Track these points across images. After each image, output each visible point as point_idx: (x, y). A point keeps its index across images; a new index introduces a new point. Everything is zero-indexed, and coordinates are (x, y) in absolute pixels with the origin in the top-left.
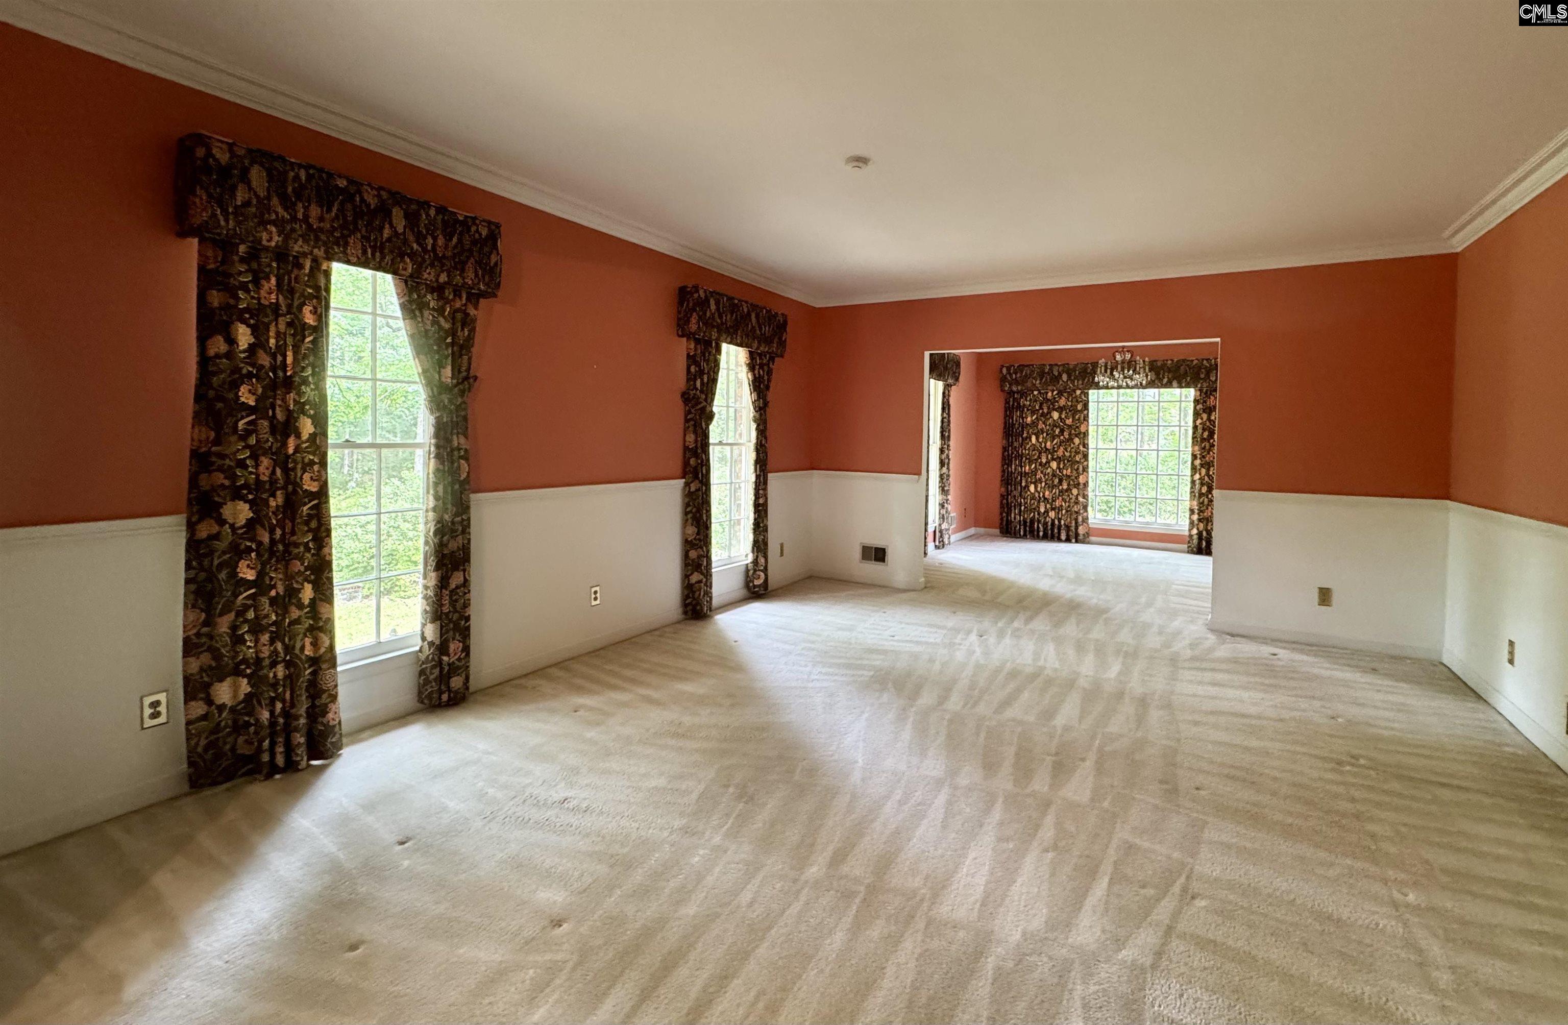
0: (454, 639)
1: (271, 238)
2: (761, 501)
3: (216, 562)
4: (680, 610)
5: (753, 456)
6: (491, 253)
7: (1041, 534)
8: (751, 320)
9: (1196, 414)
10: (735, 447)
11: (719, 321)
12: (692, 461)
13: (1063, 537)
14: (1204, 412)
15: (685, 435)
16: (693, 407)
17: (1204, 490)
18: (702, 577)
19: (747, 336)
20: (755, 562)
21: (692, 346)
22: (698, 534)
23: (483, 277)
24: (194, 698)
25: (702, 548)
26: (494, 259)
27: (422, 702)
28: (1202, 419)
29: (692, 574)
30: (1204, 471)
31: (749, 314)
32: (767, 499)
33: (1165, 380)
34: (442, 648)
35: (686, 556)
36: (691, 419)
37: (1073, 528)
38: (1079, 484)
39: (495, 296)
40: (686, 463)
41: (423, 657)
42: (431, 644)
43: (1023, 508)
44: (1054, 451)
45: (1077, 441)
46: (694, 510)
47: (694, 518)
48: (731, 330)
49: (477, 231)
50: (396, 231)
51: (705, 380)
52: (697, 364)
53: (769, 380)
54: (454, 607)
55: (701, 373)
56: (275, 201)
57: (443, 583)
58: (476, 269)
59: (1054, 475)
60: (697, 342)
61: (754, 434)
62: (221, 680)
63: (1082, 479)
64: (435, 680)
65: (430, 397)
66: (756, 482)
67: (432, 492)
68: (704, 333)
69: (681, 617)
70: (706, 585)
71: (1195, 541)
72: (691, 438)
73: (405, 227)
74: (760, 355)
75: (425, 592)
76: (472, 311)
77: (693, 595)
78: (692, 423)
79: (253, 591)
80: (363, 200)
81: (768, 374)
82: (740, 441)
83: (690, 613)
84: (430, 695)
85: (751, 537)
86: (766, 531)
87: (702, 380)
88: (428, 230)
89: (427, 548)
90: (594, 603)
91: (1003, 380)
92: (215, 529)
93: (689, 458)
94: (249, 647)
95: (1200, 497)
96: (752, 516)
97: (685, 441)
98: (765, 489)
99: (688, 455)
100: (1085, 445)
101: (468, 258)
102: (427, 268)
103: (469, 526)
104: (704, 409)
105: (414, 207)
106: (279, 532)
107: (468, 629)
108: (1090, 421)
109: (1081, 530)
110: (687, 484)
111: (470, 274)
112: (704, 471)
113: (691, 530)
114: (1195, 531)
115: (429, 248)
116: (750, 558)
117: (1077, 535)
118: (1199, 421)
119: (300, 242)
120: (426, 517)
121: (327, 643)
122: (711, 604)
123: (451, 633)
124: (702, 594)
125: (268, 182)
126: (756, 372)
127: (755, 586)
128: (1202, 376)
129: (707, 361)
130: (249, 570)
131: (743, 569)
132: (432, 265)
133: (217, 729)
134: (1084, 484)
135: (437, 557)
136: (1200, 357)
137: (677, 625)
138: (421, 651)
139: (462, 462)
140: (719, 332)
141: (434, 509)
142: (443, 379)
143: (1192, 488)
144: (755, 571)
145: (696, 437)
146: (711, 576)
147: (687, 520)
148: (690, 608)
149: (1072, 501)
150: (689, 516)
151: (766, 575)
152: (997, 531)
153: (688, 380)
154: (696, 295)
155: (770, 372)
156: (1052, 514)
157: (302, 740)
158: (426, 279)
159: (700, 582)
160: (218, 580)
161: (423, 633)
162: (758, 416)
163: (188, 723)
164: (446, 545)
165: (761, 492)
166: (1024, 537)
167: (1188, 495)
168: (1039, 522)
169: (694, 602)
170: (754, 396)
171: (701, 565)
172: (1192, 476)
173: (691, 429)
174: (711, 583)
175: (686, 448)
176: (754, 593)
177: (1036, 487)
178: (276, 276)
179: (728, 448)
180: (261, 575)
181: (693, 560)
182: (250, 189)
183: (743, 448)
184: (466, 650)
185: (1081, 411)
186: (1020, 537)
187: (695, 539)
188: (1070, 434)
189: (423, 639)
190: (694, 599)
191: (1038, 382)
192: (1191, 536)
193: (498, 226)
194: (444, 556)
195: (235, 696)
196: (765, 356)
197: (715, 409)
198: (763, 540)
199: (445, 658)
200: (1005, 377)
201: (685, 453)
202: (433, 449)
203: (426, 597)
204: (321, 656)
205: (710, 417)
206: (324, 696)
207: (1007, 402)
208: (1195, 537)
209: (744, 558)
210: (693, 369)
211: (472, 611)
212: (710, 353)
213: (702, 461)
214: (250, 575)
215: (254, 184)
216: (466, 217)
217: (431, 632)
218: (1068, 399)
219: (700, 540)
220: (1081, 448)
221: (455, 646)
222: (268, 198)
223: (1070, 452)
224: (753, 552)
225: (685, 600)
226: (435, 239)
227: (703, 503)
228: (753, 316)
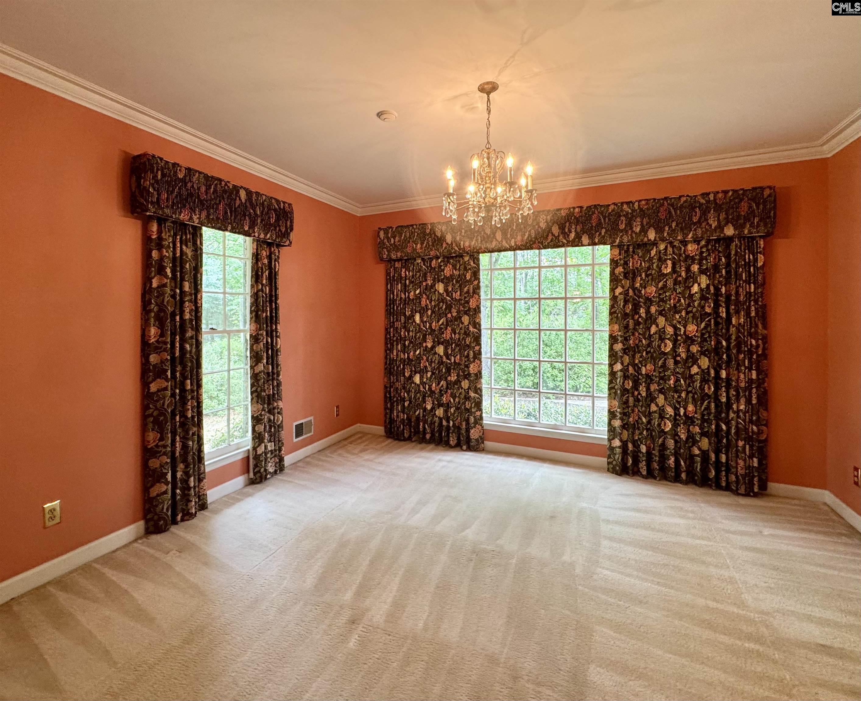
7: (428, 436)
9: (614, 280)
13: (453, 441)
14: (626, 277)
17: (629, 384)
28: (623, 287)
30: (627, 359)
33: (572, 235)
37: (463, 432)
38: (469, 374)
43: (406, 404)
44: (441, 331)
45: (466, 319)
59: (441, 363)
63: (473, 369)
71: (618, 457)
91: (380, 245)
95: (623, 395)
100: (477, 326)
108: (482, 293)
109: (474, 434)
114: (617, 443)
117: (468, 440)
118: (619, 290)
128: (622, 227)
134: (476, 375)
136: (618, 200)
143: (610, 382)
149: (462, 396)
152: (380, 430)
156: (440, 412)
166: (409, 439)
167: (606, 390)
168: (425, 422)
172: (611, 365)
177: (421, 378)
185: (470, 282)
186: (405, 440)
188: (458, 312)
191: (419, 246)
192: (612, 449)
200: (382, 243)
207: (388, 274)
208: (618, 450)
218: (454, 267)
220: (471, 329)
223: (459, 334)
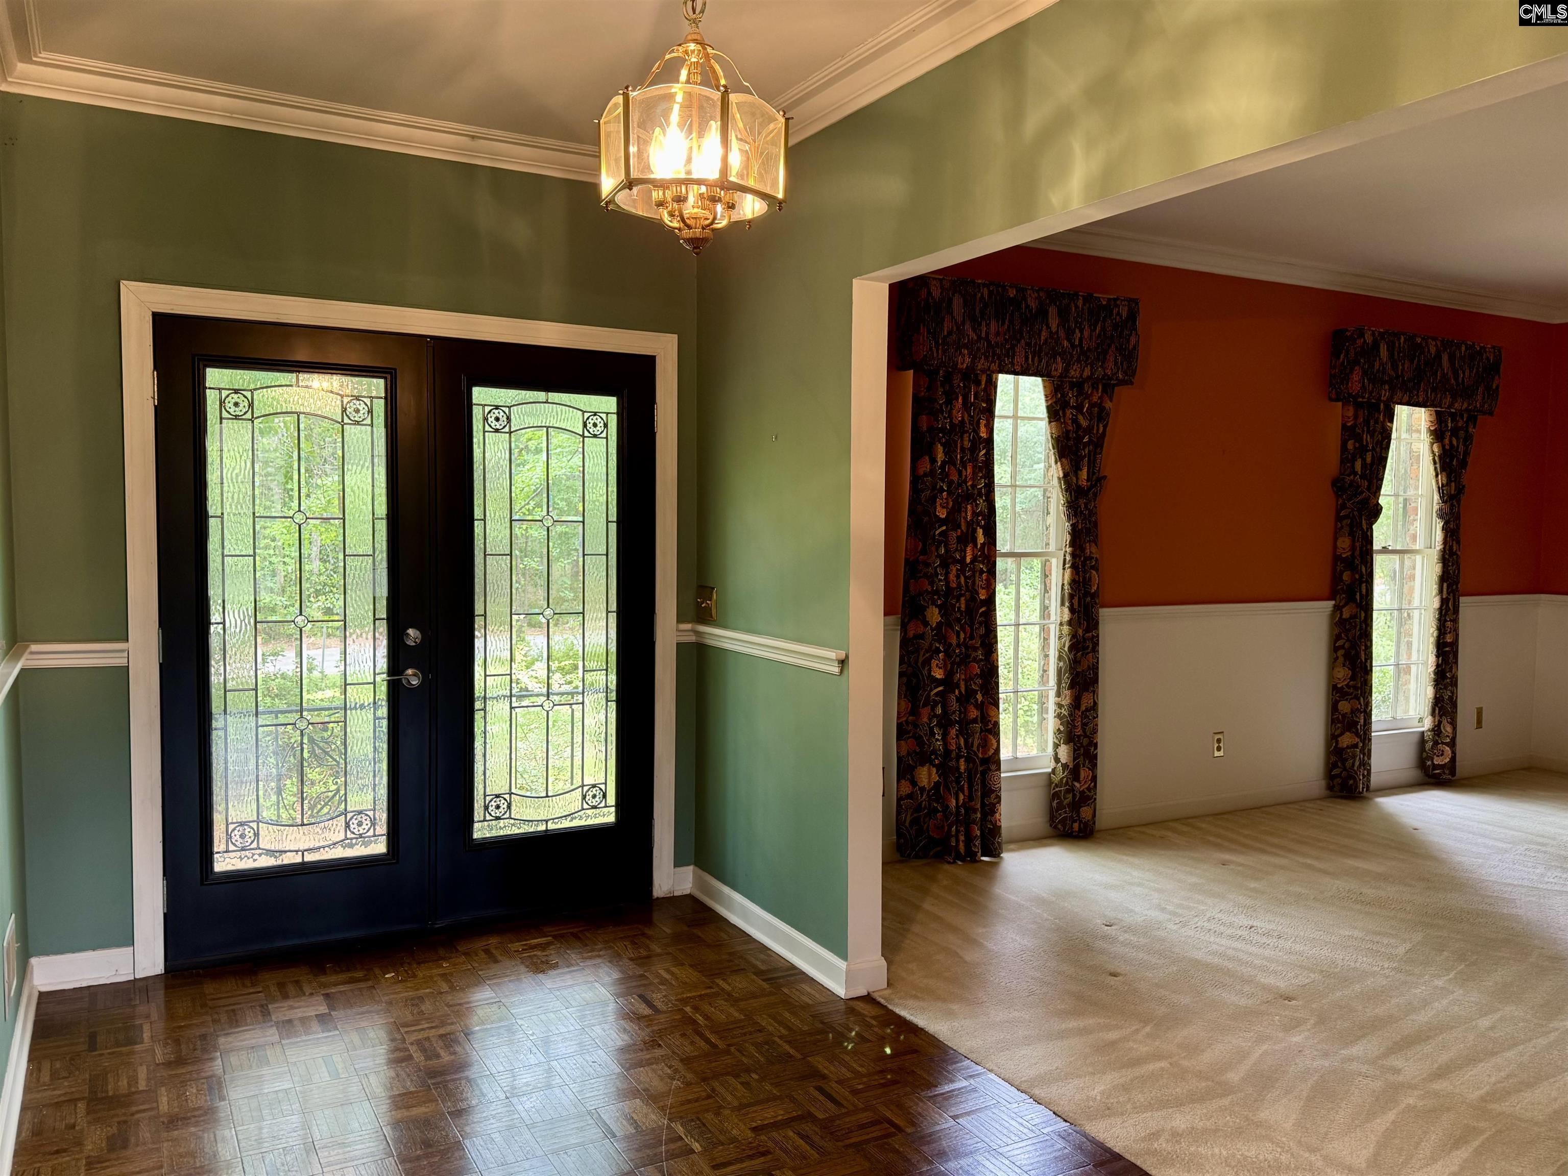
0: (1084, 766)
1: (964, 361)
2: (1449, 639)
3: (920, 660)
4: (1323, 783)
5: (1436, 569)
6: (1130, 335)
8: (1440, 364)
10: (1406, 556)
11: (1392, 373)
12: (1346, 576)
15: (1335, 540)
16: (1349, 500)
18: (1357, 740)
19: (1434, 390)
20: (1437, 729)
21: (1350, 413)
22: (1353, 678)
23: (1122, 364)
24: (904, 778)
25: (1358, 699)
26: (1133, 340)
27: (1055, 827)
29: (1342, 734)
31: (1438, 356)
32: (1457, 635)
34: (1074, 771)
35: (1333, 707)
36: (1346, 517)
39: (1132, 383)
40: (1336, 578)
41: (1056, 779)
42: (1065, 766)
46: (1347, 645)
47: (1346, 656)
48: (1410, 385)
49: (1118, 314)
50: (1051, 332)
51: (1369, 460)
52: (1358, 438)
53: (1466, 453)
54: (1084, 731)
55: (1362, 450)
56: (967, 326)
57: (1076, 703)
58: (1116, 356)
60: (1358, 406)
61: (1439, 536)
62: (923, 765)
64: (1068, 805)
65: (1068, 502)
66: (1440, 609)
67: (1067, 604)
68: (1371, 393)
69: (1324, 792)
70: (1362, 751)
72: (1344, 543)
73: (1058, 325)
74: (1453, 416)
75: (1058, 711)
76: (1108, 405)
77: (1344, 764)
78: (1347, 521)
79: (941, 688)
80: (1027, 306)
81: (1464, 445)
82: (1414, 548)
83: (1337, 788)
84: (1063, 822)
85: (1430, 692)
86: (1456, 685)
87: (1364, 460)
88: (1076, 322)
89: (1061, 664)
90: (1217, 754)
92: (921, 629)
93: (1342, 572)
94: (937, 740)
96: (1432, 660)
97: (1335, 547)
98: (1455, 621)
99: (1340, 567)
101: (1109, 346)
102: (1074, 364)
103: (1097, 644)
104: (1366, 501)
105: (1066, 301)
106: (962, 635)
107: (1095, 756)
110: (1337, 608)
111: (1111, 364)
112: (1364, 591)
113: (1342, 673)
115: (1077, 343)
116: (1428, 723)
119: (982, 361)
120: (1060, 630)
121: (995, 746)
122: (1369, 781)
123: (1082, 758)
124: (1357, 763)
125: (964, 308)
126: (1447, 441)
127: (1435, 767)
129: (1372, 433)
130: (937, 669)
131: (1416, 739)
132: (1078, 361)
133: (918, 808)
135: (1071, 674)
137: (1318, 802)
138: (1054, 770)
139: (1094, 572)
140: (1393, 390)
141: (1070, 623)
142: (1080, 483)
144: (1436, 743)
145: (1353, 541)
146: (1370, 740)
147: (1337, 658)
148: (1338, 780)
150: (1341, 653)
151: (1454, 753)
153: (1342, 461)
154: (1360, 342)
155: (1468, 439)
157: (978, 833)
158: (1072, 377)
159: (1355, 746)
160: (922, 674)
161: (1056, 754)
162: (1446, 508)
163: (899, 800)
164: (1079, 662)
165: (1449, 624)
169: (1344, 774)
170: (1442, 479)
171: (1357, 723)
173: (1346, 530)
174: (1370, 751)
175: (1337, 558)
176: (1434, 776)
178: (962, 395)
179: (1396, 557)
180: (949, 675)
181: (1344, 716)
182: (953, 317)
183: (1418, 558)
184: (1094, 779)
187: (1347, 685)
189: (1057, 760)
190: (1345, 769)
193: (1136, 301)
194: (1078, 673)
195: (929, 782)
196: (1462, 417)
197: (1382, 501)
198: (1451, 698)
199: (1077, 784)
201: (1334, 565)
202: (1068, 558)
203: (1059, 716)
204: (990, 757)
205: (1376, 511)
206: (993, 796)
209: (1416, 723)
210: (1350, 445)
211: (1100, 738)
212: (1376, 422)
213: (1361, 575)
214: (938, 674)
215: (955, 314)
216: (1109, 300)
217: (1064, 752)
219: (1356, 688)
221: (1084, 773)
222: (963, 323)
224: (1433, 714)
225: (1331, 770)
226: (1081, 331)
227: (1361, 636)
228: (1445, 358)
